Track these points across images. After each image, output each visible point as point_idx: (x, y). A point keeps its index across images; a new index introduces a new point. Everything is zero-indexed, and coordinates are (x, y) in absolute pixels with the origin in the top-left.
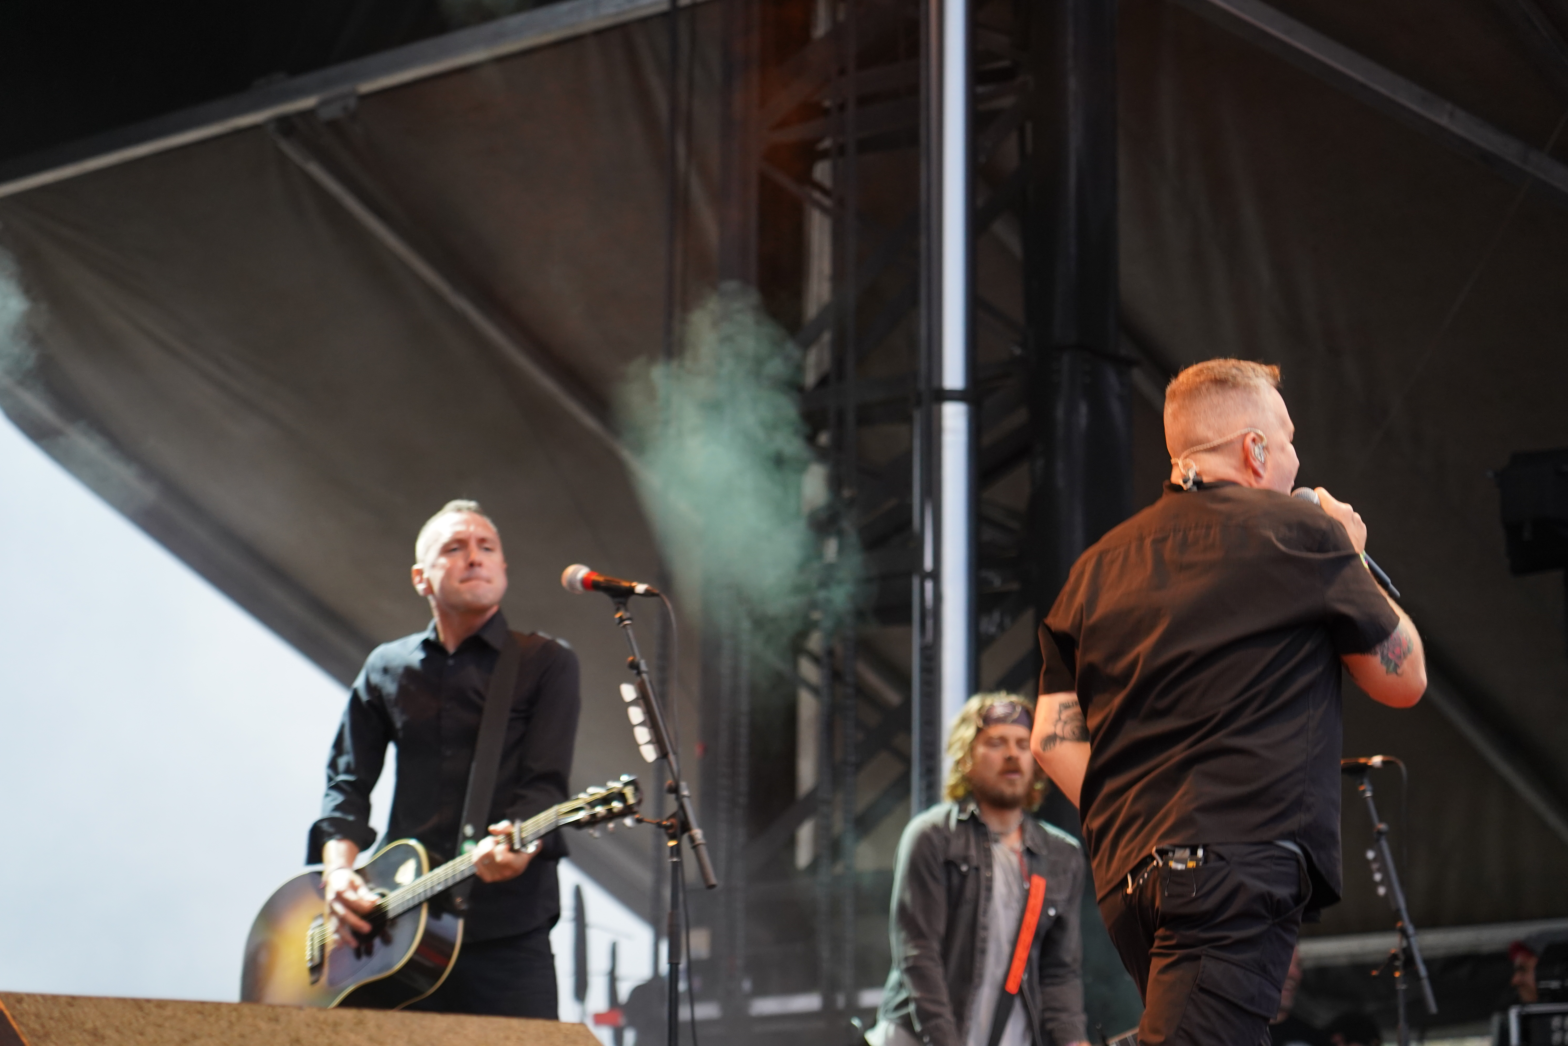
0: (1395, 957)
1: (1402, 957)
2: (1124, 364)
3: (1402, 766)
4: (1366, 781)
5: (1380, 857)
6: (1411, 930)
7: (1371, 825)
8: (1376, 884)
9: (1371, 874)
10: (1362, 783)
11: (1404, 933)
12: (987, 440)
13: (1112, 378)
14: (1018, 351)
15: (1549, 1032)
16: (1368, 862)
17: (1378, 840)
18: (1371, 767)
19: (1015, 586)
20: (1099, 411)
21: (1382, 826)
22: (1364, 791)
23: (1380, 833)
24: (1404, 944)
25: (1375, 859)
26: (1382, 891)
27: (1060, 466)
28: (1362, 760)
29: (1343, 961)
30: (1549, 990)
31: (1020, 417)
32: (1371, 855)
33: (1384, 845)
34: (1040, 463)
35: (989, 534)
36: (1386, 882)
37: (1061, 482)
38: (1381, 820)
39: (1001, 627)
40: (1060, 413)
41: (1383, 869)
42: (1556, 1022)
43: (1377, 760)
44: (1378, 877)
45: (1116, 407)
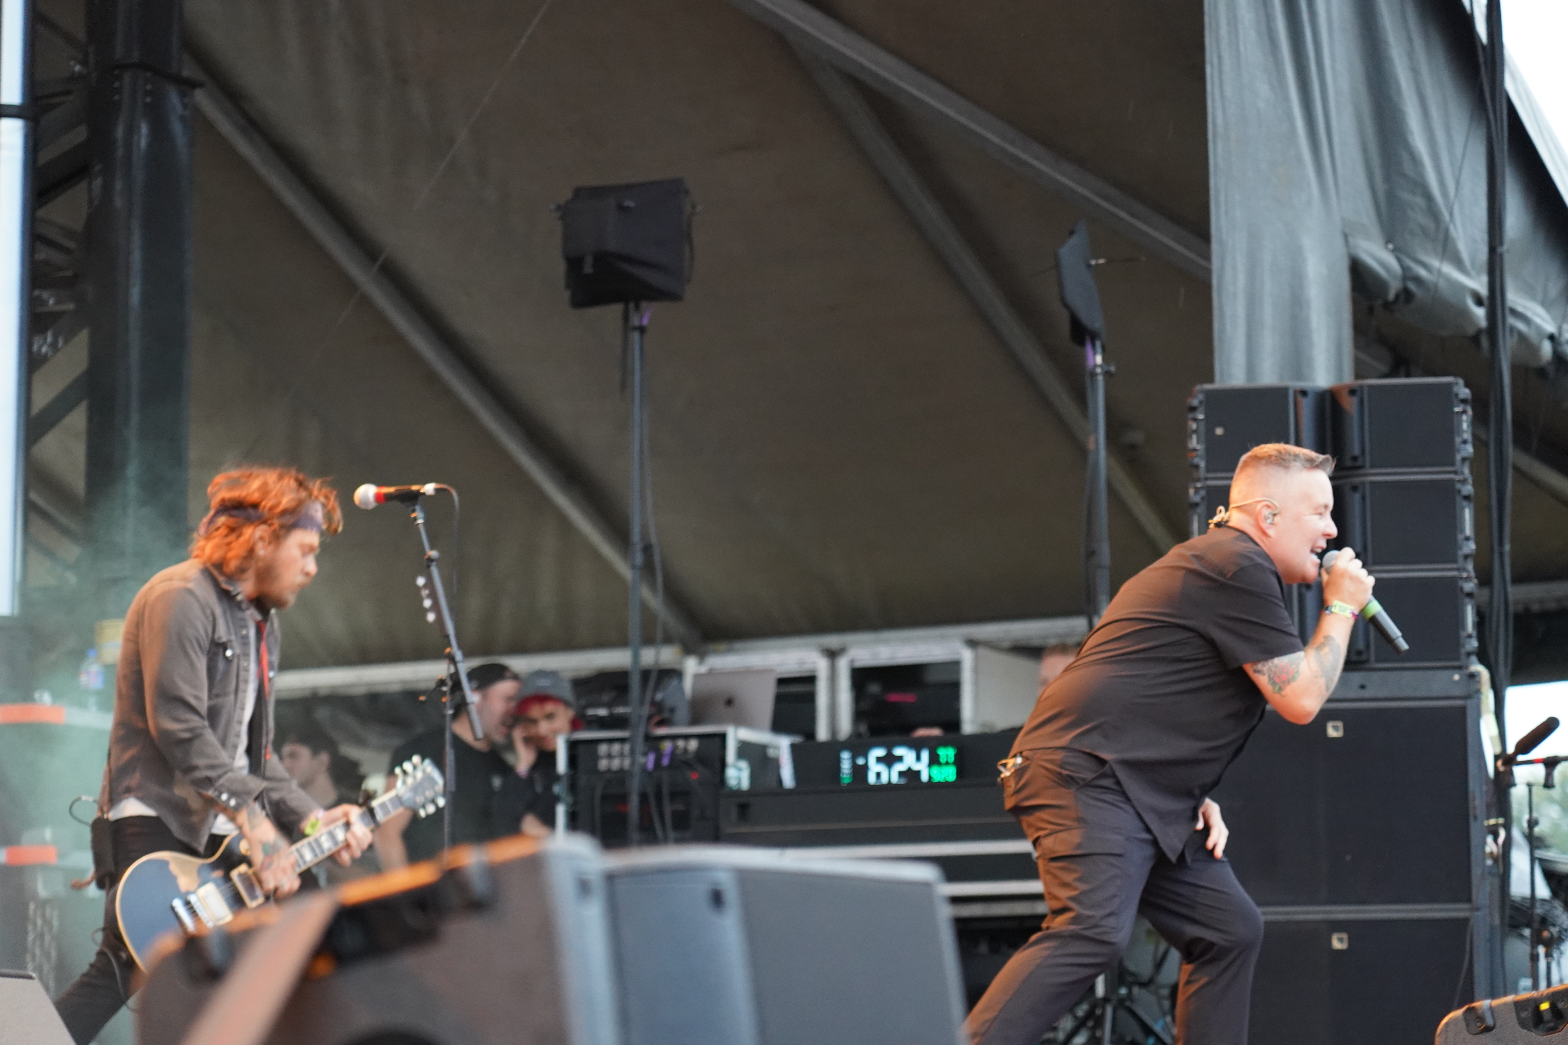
0: (442, 682)
1: (450, 683)
2: (188, 85)
3: (454, 493)
4: (418, 508)
5: (430, 584)
6: (459, 656)
7: (423, 552)
8: (425, 611)
9: (421, 600)
10: (414, 511)
11: (452, 659)
12: (44, 157)
13: (174, 99)
14: (77, 68)
15: (596, 758)
16: (418, 589)
17: (429, 567)
18: (424, 494)
19: (71, 306)
20: (159, 131)
21: (434, 554)
22: (415, 519)
23: (430, 560)
24: (452, 670)
25: (425, 586)
26: (431, 617)
27: (118, 185)
28: (415, 488)
29: (395, 688)
30: (596, 716)
31: (80, 134)
32: (421, 581)
33: (435, 571)
34: (98, 182)
35: (44, 253)
36: (436, 607)
37: (119, 202)
38: (432, 548)
39: (54, 346)
40: (120, 133)
41: (433, 595)
42: (603, 749)
43: (429, 488)
44: (427, 603)
45: (177, 128)
